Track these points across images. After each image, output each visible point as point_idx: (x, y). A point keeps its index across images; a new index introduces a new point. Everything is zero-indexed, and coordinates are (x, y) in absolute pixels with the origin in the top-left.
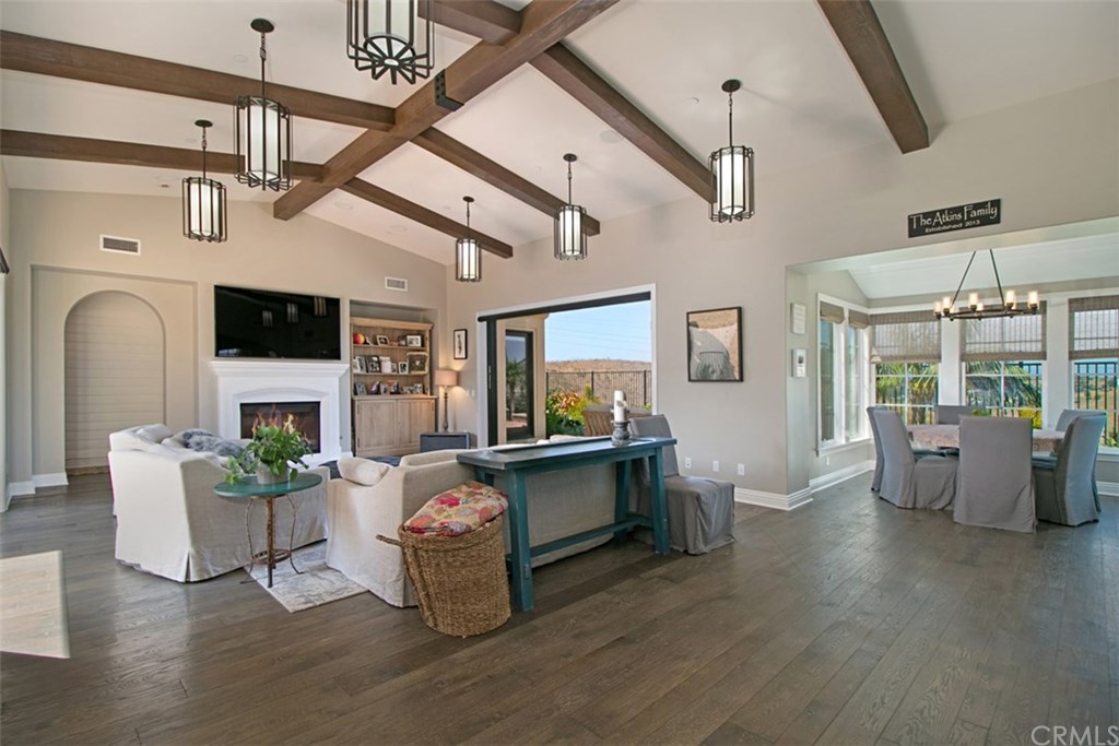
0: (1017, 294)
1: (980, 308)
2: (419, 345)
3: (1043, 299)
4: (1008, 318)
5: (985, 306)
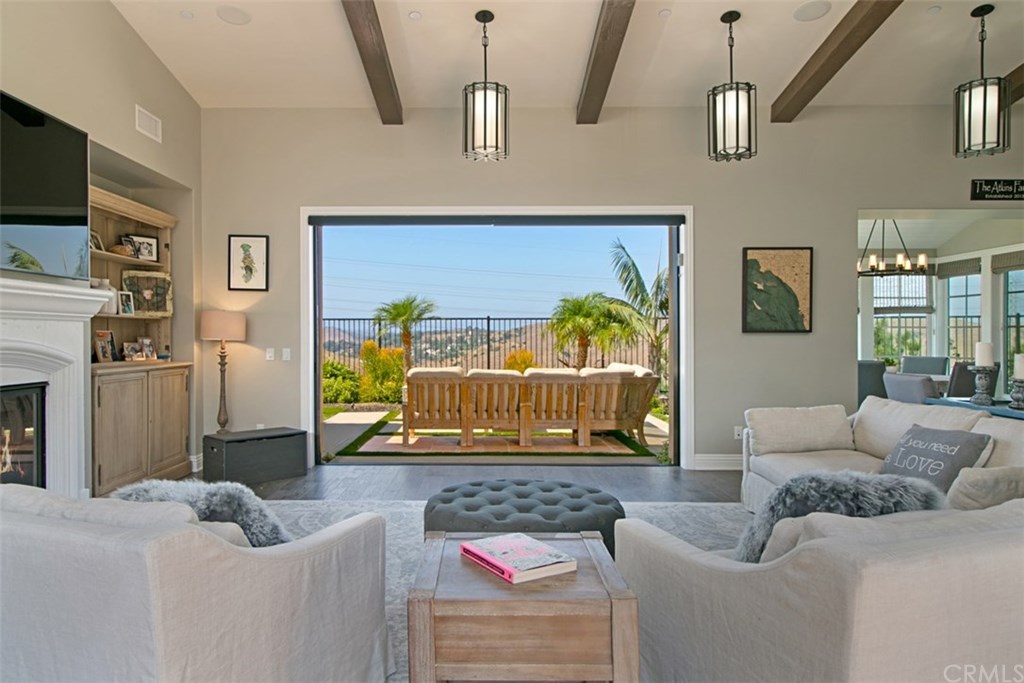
0: (928, 256)
1: (882, 267)
2: (155, 258)
3: (931, 262)
4: (878, 277)
5: (887, 265)
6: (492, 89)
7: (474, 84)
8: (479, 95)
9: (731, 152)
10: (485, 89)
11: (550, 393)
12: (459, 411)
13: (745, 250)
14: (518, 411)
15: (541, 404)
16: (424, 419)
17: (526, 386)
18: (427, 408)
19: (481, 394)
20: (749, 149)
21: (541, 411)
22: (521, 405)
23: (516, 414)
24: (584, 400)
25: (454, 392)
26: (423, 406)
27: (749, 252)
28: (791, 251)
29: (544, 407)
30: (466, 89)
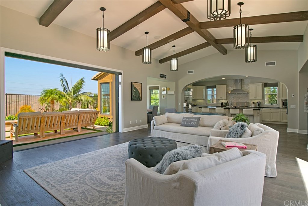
6: (106, 31)
7: (100, 28)
8: (102, 32)
9: (147, 62)
10: (104, 30)
11: (71, 118)
12: (40, 126)
13: (132, 82)
14: (60, 124)
15: (68, 121)
16: (25, 131)
17: (64, 116)
18: (26, 126)
19: (49, 120)
20: (151, 62)
21: (67, 124)
22: (62, 122)
23: (60, 125)
24: (80, 119)
25: (38, 120)
26: (25, 126)
27: (133, 83)
28: (138, 84)
29: (68, 122)
30: (97, 29)
